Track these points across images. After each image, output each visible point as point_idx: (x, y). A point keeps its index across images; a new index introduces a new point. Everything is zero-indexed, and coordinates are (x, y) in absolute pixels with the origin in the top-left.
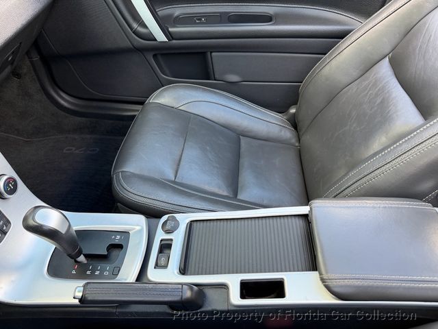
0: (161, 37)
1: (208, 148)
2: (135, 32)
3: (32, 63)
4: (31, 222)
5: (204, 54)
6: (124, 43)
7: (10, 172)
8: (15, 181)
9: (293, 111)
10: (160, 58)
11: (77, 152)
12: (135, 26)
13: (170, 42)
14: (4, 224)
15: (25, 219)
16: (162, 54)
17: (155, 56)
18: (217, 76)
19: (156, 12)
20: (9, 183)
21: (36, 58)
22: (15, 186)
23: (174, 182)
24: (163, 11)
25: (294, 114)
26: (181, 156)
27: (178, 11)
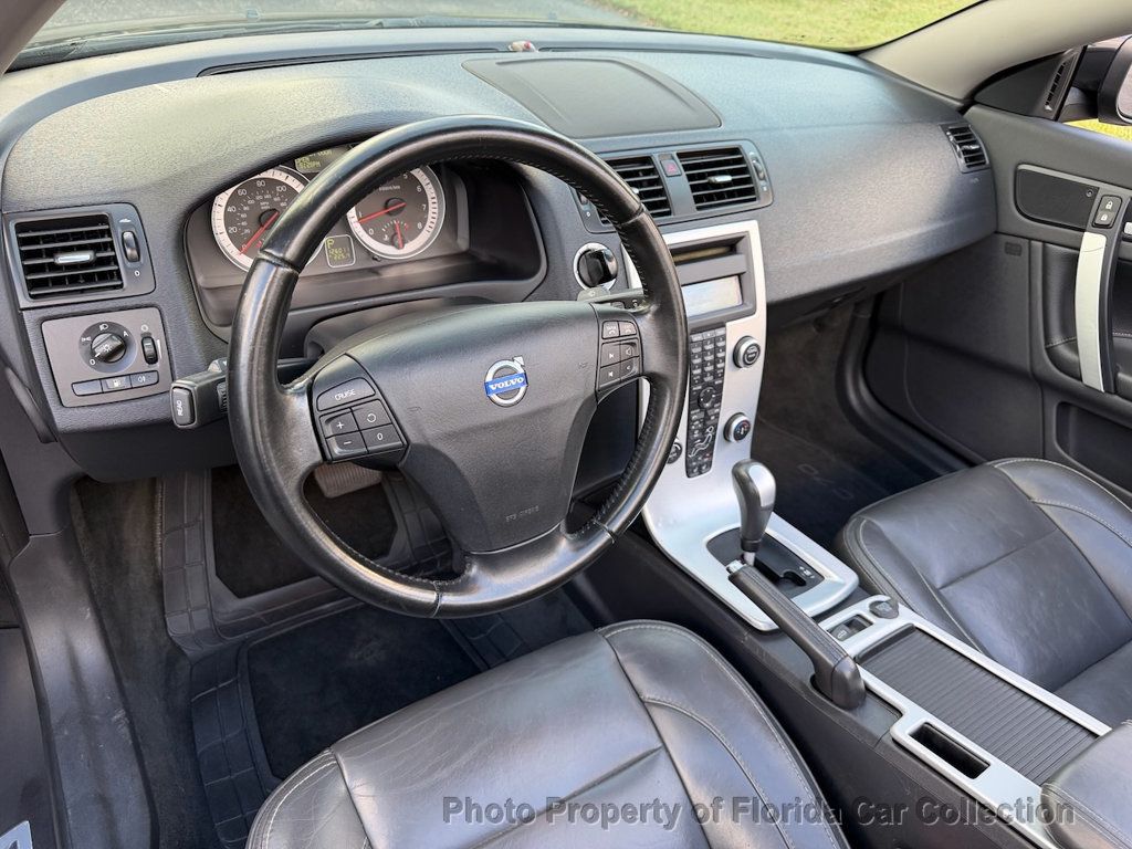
0: (1093, 376)
1: (1042, 594)
2: (1051, 351)
3: (854, 319)
4: (742, 472)
6: (1018, 357)
7: (750, 415)
8: (749, 428)
11: (818, 479)
12: (1057, 340)
13: (1108, 395)
14: (706, 463)
15: (738, 465)
16: (1082, 411)
17: (1063, 406)
19: (1111, 337)
20: (743, 426)
21: (865, 315)
22: (746, 433)
23: (937, 591)
26: (981, 568)
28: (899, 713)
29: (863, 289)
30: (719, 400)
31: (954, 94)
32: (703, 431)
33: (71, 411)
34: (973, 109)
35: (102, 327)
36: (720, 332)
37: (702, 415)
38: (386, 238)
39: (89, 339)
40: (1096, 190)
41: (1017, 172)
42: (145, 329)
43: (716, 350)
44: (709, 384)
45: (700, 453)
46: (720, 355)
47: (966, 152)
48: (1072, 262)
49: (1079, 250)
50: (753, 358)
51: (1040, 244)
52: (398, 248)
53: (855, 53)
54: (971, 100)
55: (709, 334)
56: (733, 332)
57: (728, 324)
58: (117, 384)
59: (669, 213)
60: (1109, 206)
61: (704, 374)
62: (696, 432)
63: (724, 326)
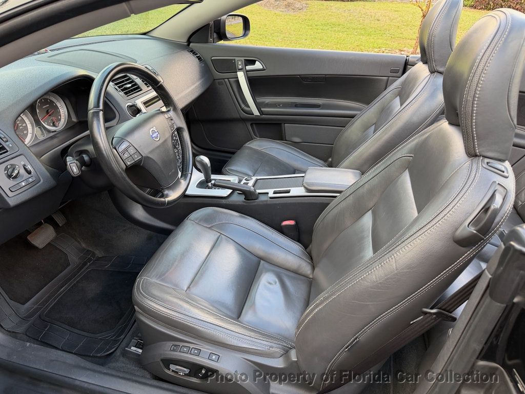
0: (256, 112)
2: (243, 110)
4: (198, 159)
5: (279, 125)
6: (235, 115)
9: (330, 160)
10: (254, 126)
12: (243, 106)
13: (261, 116)
16: (255, 124)
17: (251, 124)
18: (287, 138)
24: (260, 100)
25: (331, 162)
27: (268, 100)
28: (268, 193)
31: (184, 40)
33: (13, 198)
34: (191, 44)
35: (9, 167)
37: (177, 150)
38: (52, 124)
39: (6, 172)
40: (235, 59)
41: (212, 60)
42: (23, 163)
47: (197, 57)
48: (238, 82)
49: (238, 78)
51: (227, 80)
52: (56, 127)
53: (145, 34)
54: (189, 41)
58: (23, 184)
59: (141, 90)
60: (240, 63)
62: (177, 156)
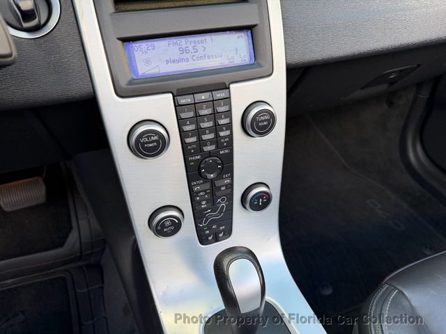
4: (225, 263)
7: (273, 187)
11: (379, 212)
14: (224, 230)
29: (419, 65)
30: (230, 170)
32: (213, 202)
36: (219, 95)
37: (207, 186)
43: (215, 115)
44: (210, 154)
45: (213, 222)
46: (222, 122)
50: (265, 127)
55: (203, 97)
56: (241, 95)
57: (232, 86)
61: (201, 143)
62: (204, 203)
63: (229, 88)
